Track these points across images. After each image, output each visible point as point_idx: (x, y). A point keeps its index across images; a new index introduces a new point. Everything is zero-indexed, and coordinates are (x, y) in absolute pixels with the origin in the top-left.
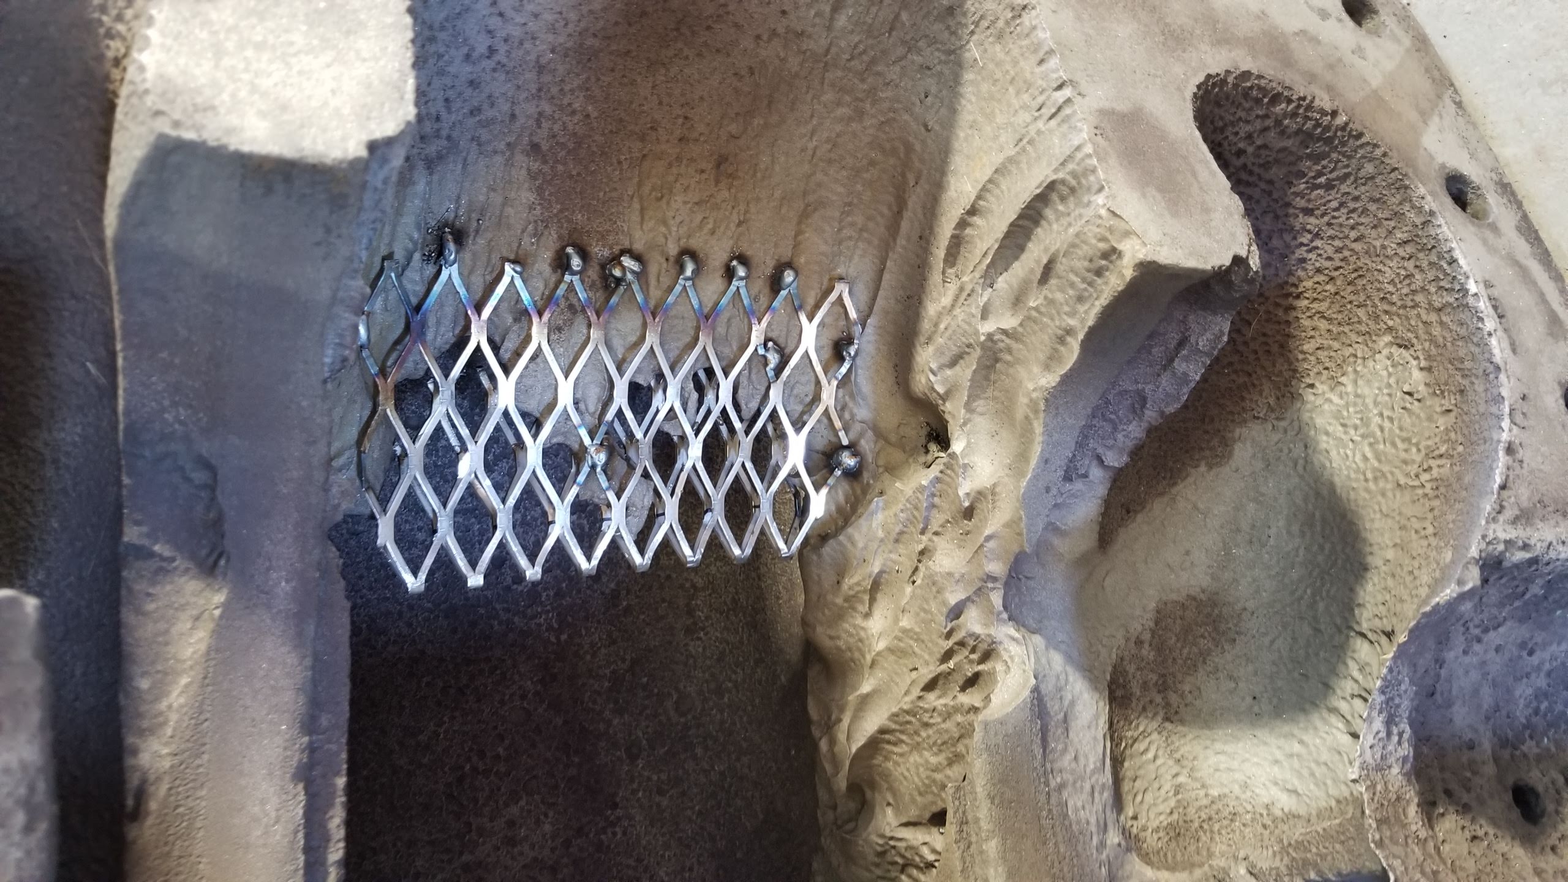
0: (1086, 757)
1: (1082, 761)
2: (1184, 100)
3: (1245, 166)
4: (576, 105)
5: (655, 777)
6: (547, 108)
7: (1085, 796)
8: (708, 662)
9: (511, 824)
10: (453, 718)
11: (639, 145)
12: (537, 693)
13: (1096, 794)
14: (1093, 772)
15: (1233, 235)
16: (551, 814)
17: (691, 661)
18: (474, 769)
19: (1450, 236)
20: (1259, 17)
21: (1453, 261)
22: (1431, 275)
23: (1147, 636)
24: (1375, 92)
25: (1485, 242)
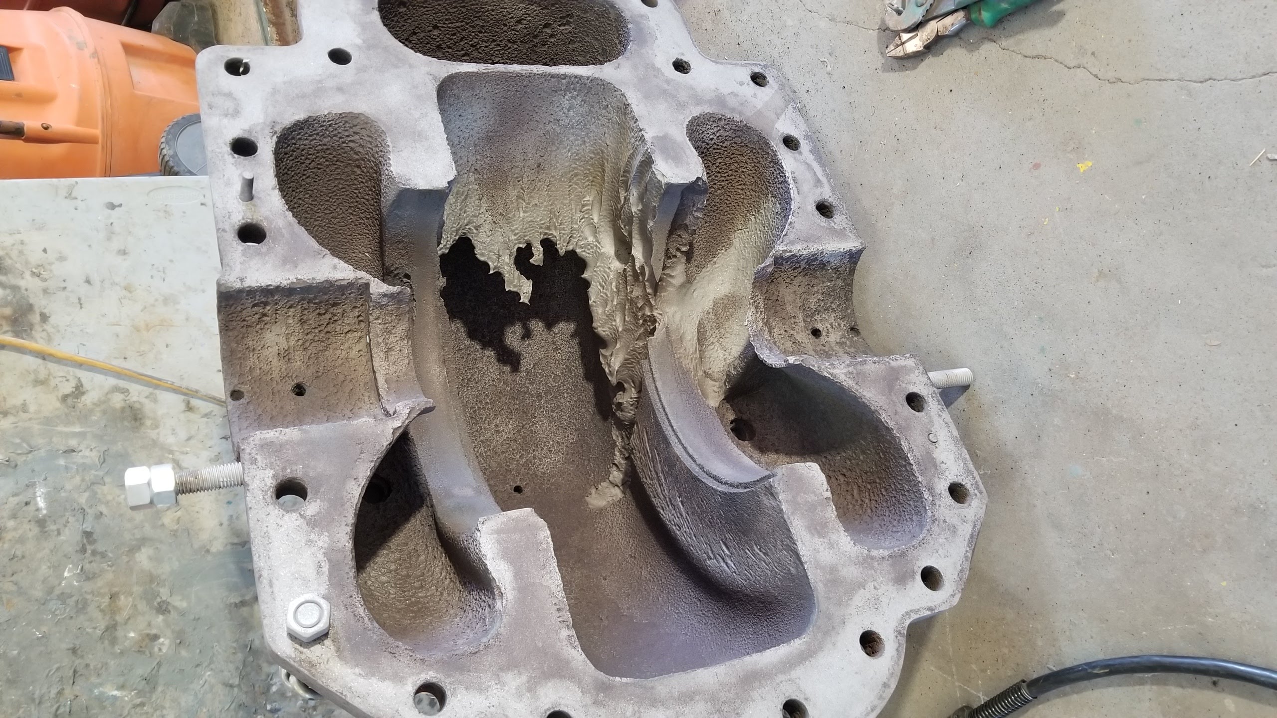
0: (689, 349)
1: (688, 351)
2: (683, 128)
3: (715, 143)
4: (488, 155)
5: (549, 406)
6: (479, 157)
7: (689, 361)
8: (564, 361)
9: (496, 426)
10: (468, 390)
11: (510, 164)
12: (498, 379)
13: (693, 361)
14: (692, 354)
15: (697, 171)
16: (511, 422)
17: (557, 362)
18: (479, 408)
19: (781, 158)
20: (715, 91)
21: (782, 167)
22: (778, 172)
23: (711, 311)
24: (759, 110)
25: (795, 158)
